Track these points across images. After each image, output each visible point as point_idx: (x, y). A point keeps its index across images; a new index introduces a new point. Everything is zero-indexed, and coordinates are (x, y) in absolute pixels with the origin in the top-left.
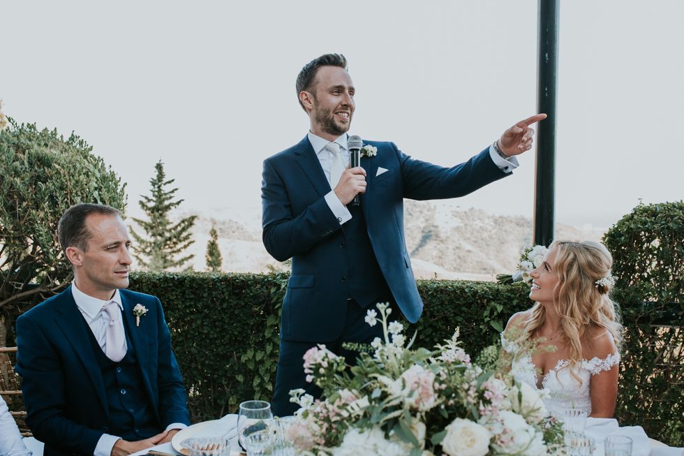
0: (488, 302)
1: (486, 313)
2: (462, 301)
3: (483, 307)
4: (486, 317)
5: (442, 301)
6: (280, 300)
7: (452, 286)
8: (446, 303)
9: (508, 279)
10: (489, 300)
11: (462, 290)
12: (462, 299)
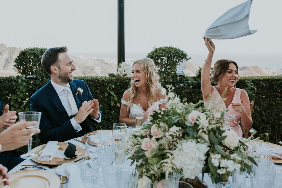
0: (108, 84)
1: (108, 89)
2: (98, 84)
3: (106, 86)
4: (108, 90)
5: (90, 84)
6: (18, 88)
7: (94, 79)
8: (92, 85)
9: (113, 75)
10: (108, 83)
11: (98, 80)
12: (97, 83)
